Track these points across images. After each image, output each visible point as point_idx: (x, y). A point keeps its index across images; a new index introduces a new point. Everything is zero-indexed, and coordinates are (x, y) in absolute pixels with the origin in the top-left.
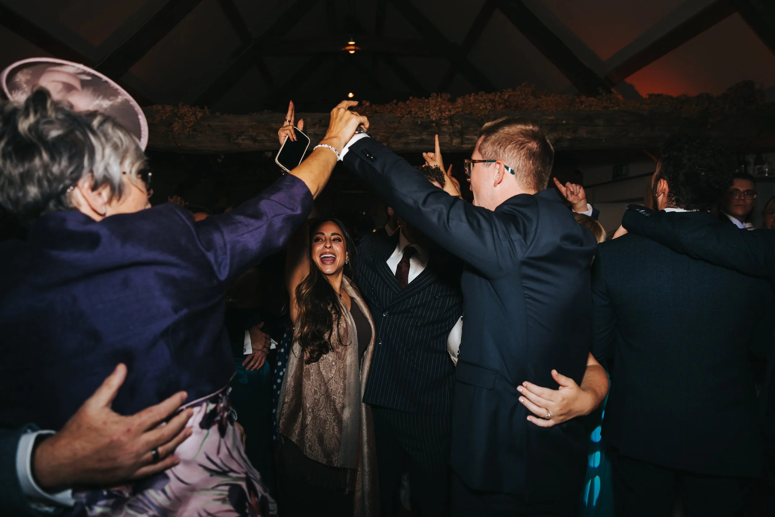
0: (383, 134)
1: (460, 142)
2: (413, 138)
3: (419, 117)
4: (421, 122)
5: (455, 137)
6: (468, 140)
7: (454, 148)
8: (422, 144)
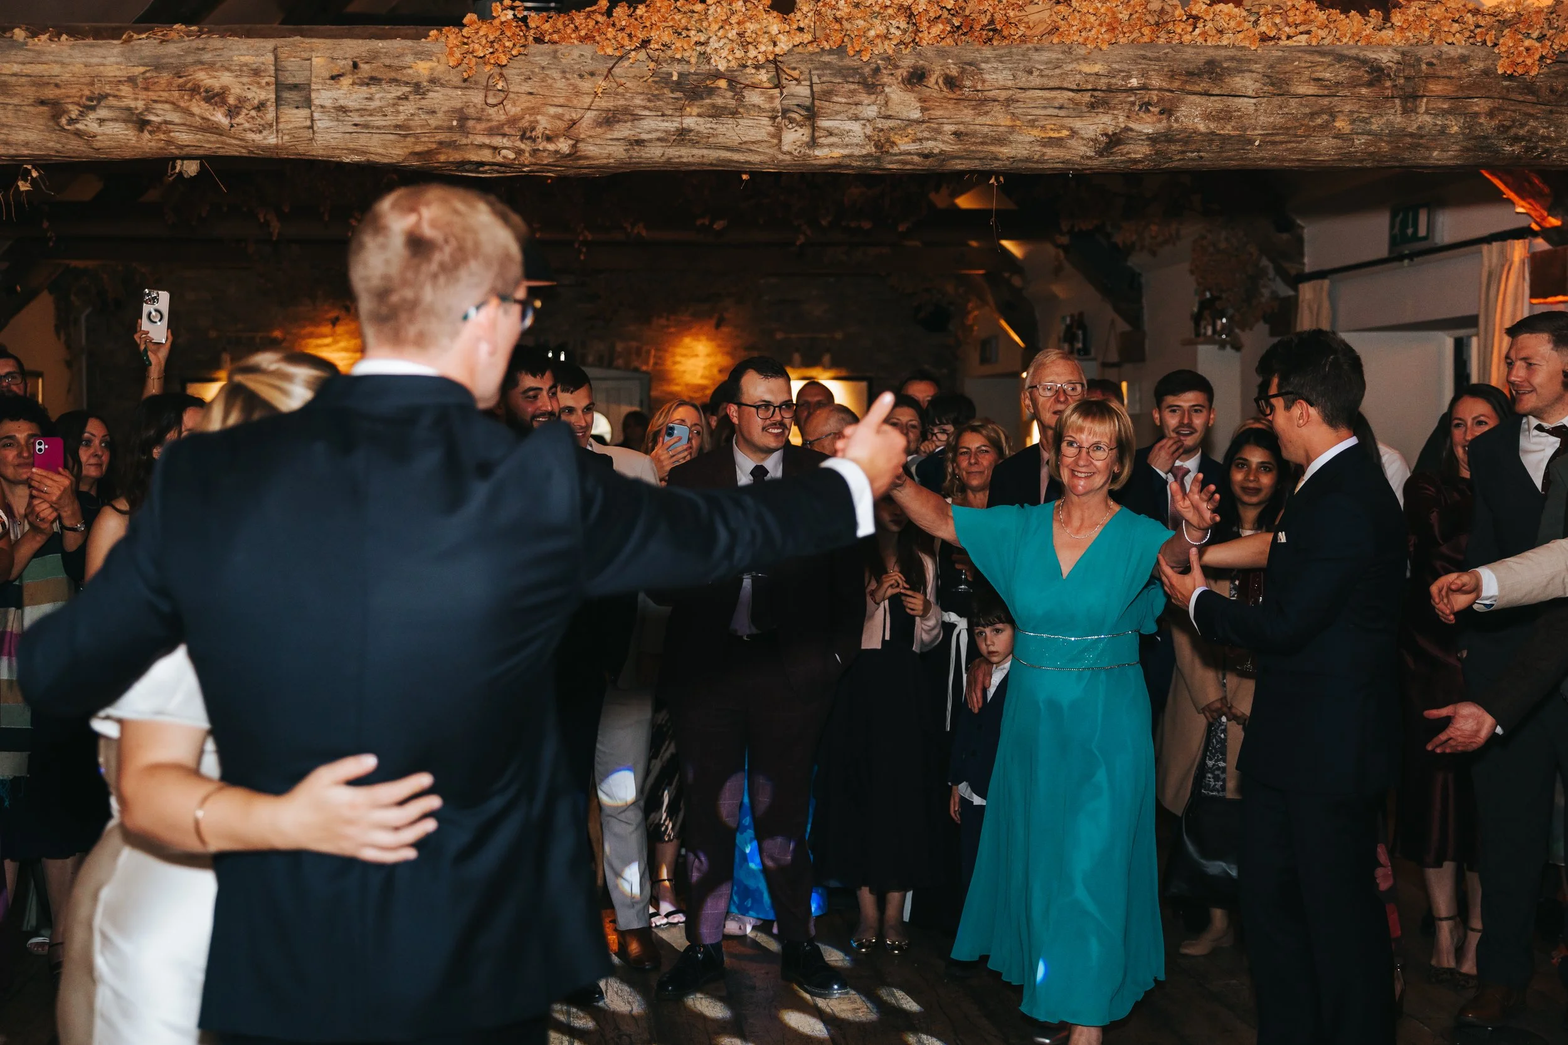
0: (560, 110)
1: (806, 139)
2: (652, 125)
3: (673, 59)
4: (680, 75)
5: (790, 123)
6: (831, 134)
7: (788, 157)
8: (684, 145)
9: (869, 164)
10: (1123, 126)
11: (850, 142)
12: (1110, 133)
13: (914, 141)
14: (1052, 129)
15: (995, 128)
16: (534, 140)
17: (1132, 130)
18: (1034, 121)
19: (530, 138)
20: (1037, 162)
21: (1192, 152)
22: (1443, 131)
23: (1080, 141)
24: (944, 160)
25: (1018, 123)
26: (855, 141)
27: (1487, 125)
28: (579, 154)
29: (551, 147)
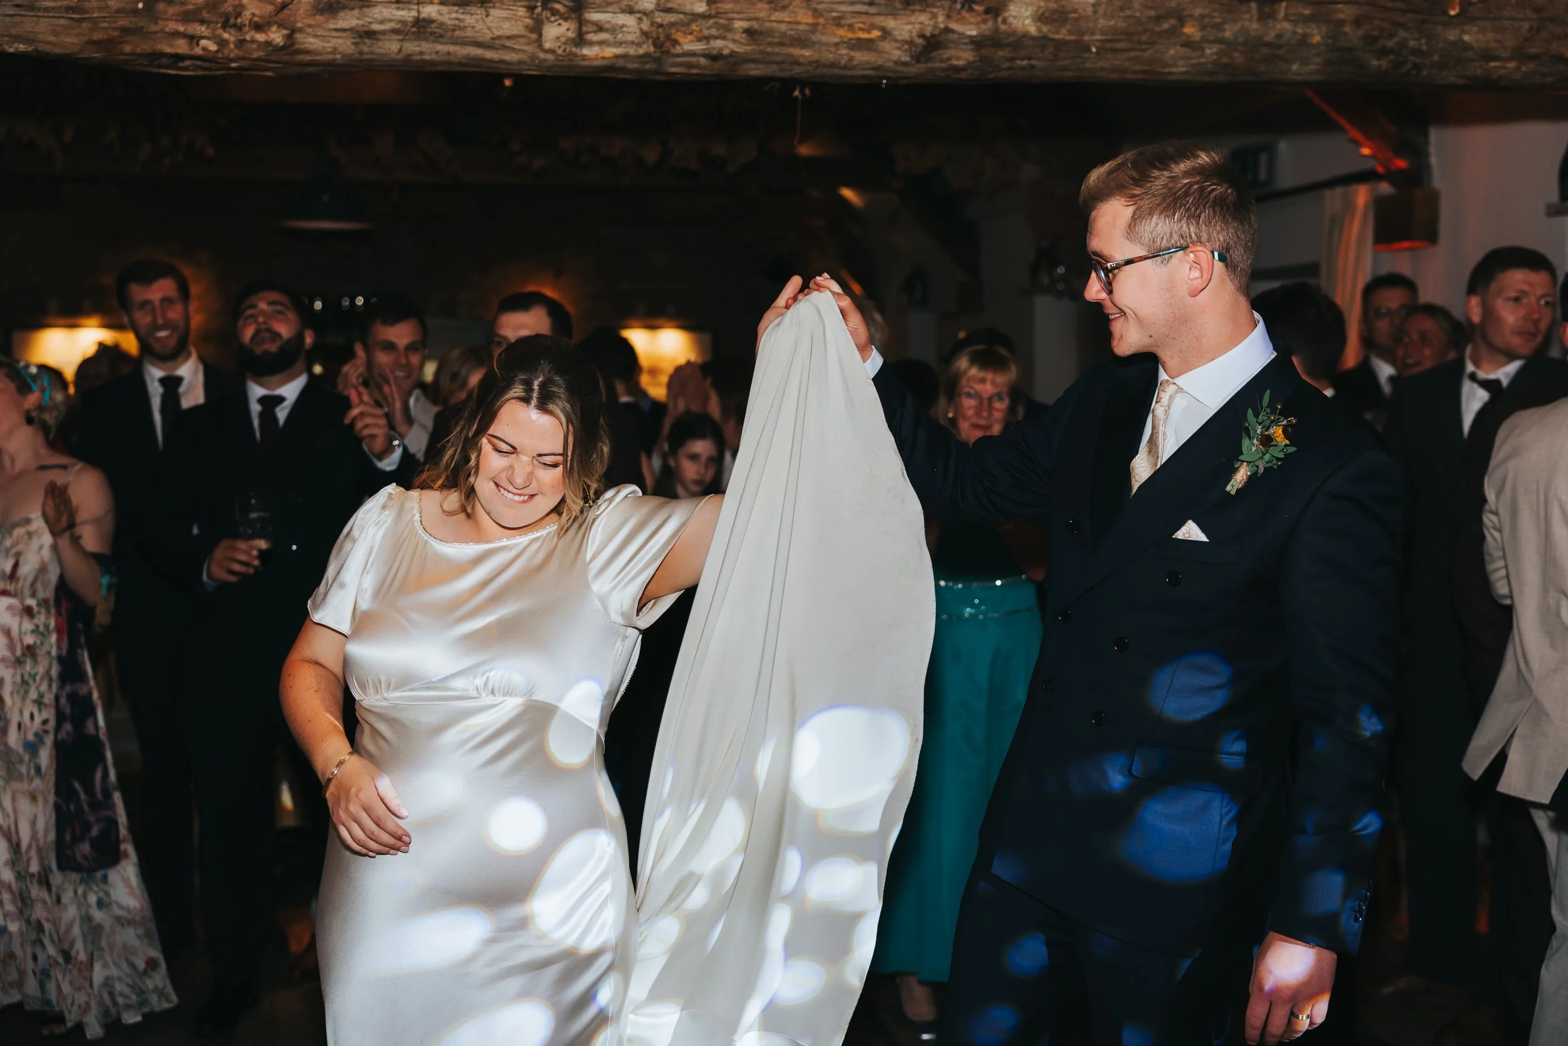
5: (553, 15)
6: (600, 29)
7: (550, 57)
8: (426, 40)
9: (648, 66)
10: (942, 26)
11: (624, 39)
12: (928, 34)
13: (699, 40)
14: (861, 29)
15: (795, 27)
16: (239, 28)
17: (952, 31)
18: (840, 18)
19: (234, 26)
20: (845, 67)
21: (1022, 59)
22: (1304, 40)
23: (895, 45)
24: (735, 64)
25: (821, 20)
26: (631, 38)
27: (1352, 34)
28: (297, 46)
29: (261, 37)
